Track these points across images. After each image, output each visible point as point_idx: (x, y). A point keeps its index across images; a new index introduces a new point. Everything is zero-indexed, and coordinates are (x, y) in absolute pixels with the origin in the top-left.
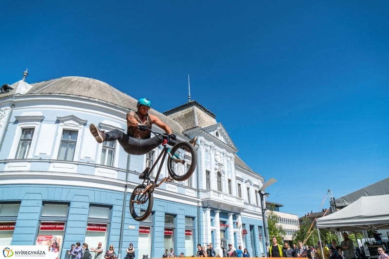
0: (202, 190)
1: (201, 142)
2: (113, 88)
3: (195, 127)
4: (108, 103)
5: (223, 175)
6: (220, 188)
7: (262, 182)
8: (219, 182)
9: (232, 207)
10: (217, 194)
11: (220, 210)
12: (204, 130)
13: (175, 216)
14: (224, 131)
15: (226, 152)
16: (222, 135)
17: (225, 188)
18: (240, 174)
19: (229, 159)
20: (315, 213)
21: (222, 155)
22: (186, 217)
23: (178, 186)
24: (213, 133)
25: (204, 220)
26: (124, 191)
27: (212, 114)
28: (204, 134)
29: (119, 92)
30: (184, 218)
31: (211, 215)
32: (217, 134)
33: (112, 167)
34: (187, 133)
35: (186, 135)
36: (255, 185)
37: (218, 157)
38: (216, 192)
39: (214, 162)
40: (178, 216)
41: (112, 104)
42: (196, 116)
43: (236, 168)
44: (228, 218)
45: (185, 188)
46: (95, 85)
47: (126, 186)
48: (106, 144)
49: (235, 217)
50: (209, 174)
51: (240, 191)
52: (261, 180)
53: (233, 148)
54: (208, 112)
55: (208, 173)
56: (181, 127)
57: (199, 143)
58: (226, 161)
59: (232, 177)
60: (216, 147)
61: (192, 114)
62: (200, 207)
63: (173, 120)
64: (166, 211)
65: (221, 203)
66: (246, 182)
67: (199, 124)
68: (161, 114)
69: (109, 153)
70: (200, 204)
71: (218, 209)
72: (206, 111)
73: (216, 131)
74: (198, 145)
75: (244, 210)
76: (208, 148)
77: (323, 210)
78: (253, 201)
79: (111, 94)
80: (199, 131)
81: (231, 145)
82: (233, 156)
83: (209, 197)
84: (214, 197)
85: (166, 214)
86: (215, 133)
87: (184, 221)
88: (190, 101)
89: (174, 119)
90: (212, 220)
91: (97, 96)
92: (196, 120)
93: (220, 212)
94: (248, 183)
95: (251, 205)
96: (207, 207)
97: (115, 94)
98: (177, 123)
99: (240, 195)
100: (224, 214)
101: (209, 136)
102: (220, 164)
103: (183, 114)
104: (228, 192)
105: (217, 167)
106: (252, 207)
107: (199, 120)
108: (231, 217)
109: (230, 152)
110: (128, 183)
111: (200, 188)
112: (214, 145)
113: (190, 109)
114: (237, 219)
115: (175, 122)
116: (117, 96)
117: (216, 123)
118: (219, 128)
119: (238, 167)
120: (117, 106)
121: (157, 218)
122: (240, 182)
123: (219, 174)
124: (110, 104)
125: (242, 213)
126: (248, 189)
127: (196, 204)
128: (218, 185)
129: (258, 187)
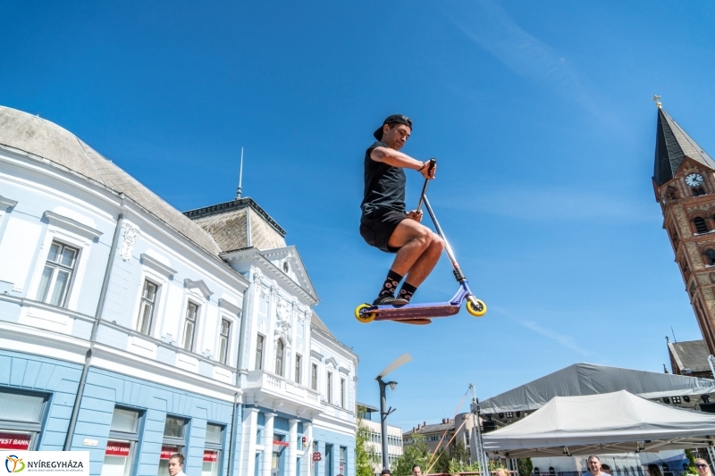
0: (247, 370)
1: (254, 277)
2: (84, 144)
3: (247, 248)
4: (72, 172)
5: (288, 345)
6: (280, 369)
7: (355, 364)
8: (280, 358)
9: (300, 407)
10: (274, 381)
11: (277, 412)
12: (263, 256)
13: (187, 420)
14: (298, 262)
15: (297, 302)
16: (293, 270)
17: (290, 370)
18: (318, 347)
19: (302, 316)
20: (430, 426)
21: (290, 308)
22: (209, 423)
23: (200, 360)
24: (278, 264)
25: (244, 432)
26: (83, 362)
27: (280, 229)
28: (262, 262)
29: (97, 155)
30: (205, 425)
31: (259, 423)
32: (286, 267)
33: (62, 308)
34: (230, 257)
35: (226, 261)
36: (341, 370)
37: (282, 310)
38: (273, 377)
39: (274, 319)
40: (194, 422)
41: (81, 176)
42: (250, 228)
43: (313, 335)
44: (288, 430)
45: (214, 365)
46: (44, 132)
47: (89, 354)
48: (55, 258)
49: (301, 428)
50: (262, 342)
51: (315, 377)
52: (354, 360)
53: (310, 296)
54: (273, 223)
55: (261, 338)
56: (217, 245)
57: (251, 280)
58: (295, 319)
59: (304, 349)
60: (282, 292)
61: (243, 221)
62: (238, 405)
63: (202, 230)
64: (170, 411)
65: (281, 399)
66: (327, 363)
67: (254, 243)
68: (180, 214)
69: (59, 278)
70: (240, 400)
71: (272, 411)
72: (268, 220)
73: (284, 260)
74: (249, 283)
75: (321, 415)
76: (267, 291)
77: (444, 420)
78: (336, 399)
79: (80, 156)
80: (253, 255)
81: (309, 290)
82: (310, 311)
83: (258, 386)
84: (269, 386)
85: (169, 416)
86: (282, 264)
87: (203, 433)
88: (239, 198)
89: (204, 228)
90: (259, 431)
91: (49, 154)
92: (250, 234)
93: (275, 417)
94: (330, 364)
95: (332, 405)
96: (252, 406)
97: (89, 158)
98: (210, 236)
99: (314, 386)
100: (283, 421)
101: (270, 268)
102: (285, 325)
103: (225, 220)
104: (293, 378)
105: (280, 329)
106: (332, 409)
107: (254, 236)
108: (295, 427)
109: (305, 303)
110: (96, 346)
111: (243, 367)
112: (277, 286)
113: (241, 212)
114: (305, 432)
115: (205, 233)
116: (93, 162)
117: (284, 245)
118: (290, 255)
119: (317, 332)
120: (92, 181)
121: (148, 425)
122: (316, 361)
123: (281, 344)
124: (78, 175)
125: (315, 421)
126: (329, 374)
127: (232, 399)
128: (277, 363)
129: (346, 372)
